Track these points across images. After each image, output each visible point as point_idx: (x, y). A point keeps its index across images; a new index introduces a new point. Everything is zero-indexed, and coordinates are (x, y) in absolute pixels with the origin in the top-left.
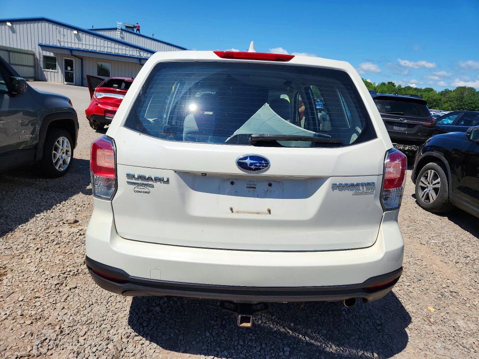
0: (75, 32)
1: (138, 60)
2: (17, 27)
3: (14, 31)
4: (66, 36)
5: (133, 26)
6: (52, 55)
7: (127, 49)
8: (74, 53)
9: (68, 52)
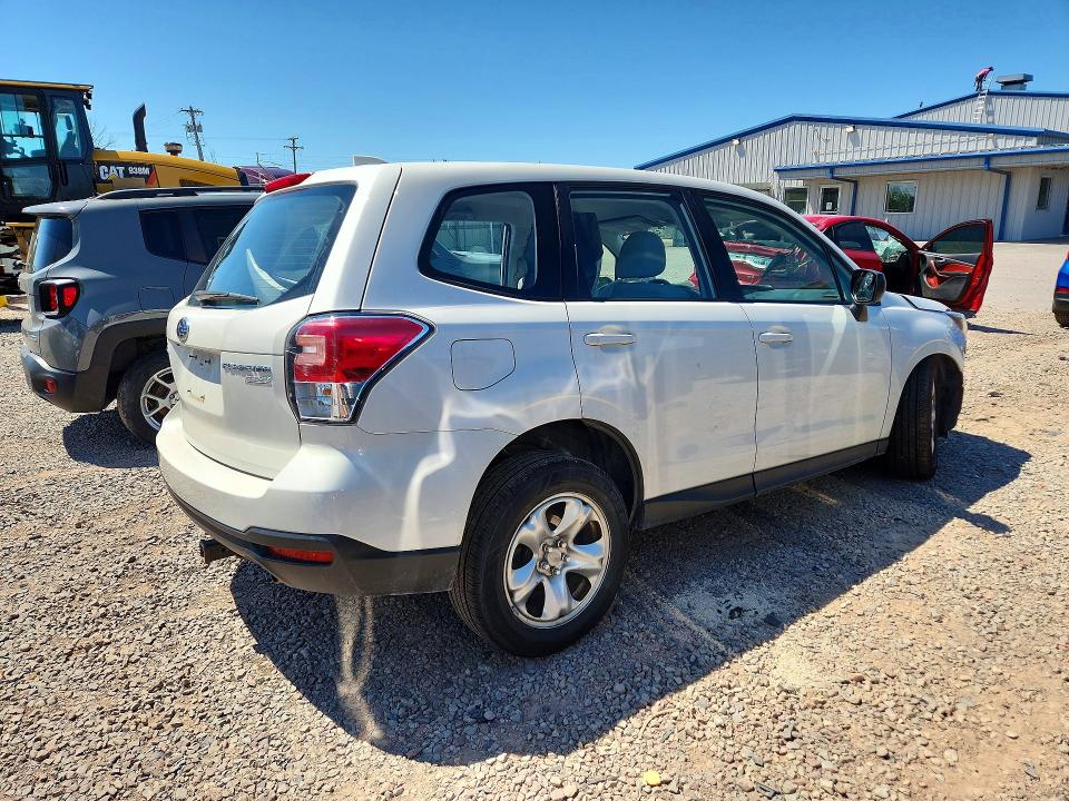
0: (850, 129)
1: (982, 161)
2: (748, 143)
3: (742, 153)
4: (830, 143)
5: (1022, 78)
6: (799, 184)
7: (963, 139)
8: (839, 173)
9: (825, 174)
